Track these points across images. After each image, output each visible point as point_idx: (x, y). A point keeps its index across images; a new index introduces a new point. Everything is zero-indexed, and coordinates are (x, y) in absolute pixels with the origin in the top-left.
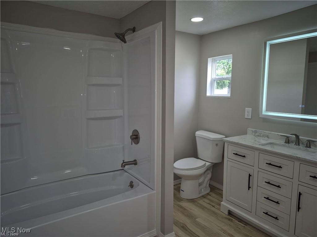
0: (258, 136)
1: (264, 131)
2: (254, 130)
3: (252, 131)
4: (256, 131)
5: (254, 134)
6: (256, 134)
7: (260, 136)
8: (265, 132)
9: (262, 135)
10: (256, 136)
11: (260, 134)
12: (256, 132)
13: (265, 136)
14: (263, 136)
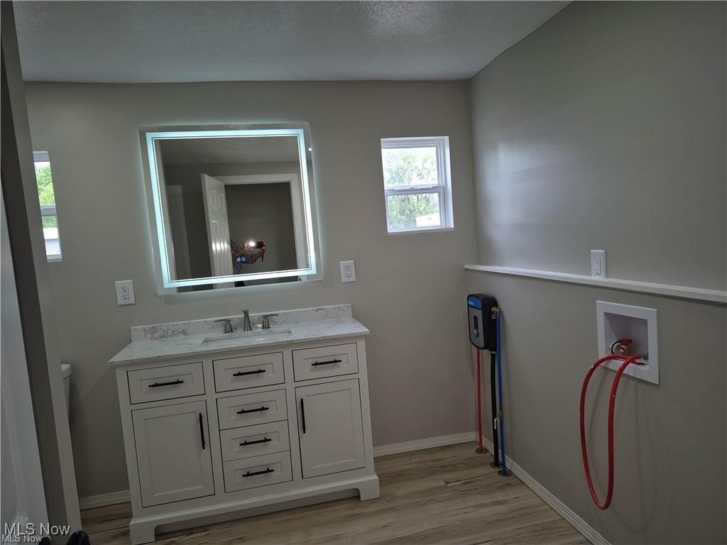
0: (162, 337)
1: (175, 323)
2: (147, 327)
3: (145, 331)
4: (154, 327)
5: (150, 336)
6: (157, 335)
7: (167, 337)
8: (177, 325)
9: (170, 333)
10: (156, 339)
11: (164, 331)
12: (153, 330)
13: (179, 333)
14: (173, 334)
